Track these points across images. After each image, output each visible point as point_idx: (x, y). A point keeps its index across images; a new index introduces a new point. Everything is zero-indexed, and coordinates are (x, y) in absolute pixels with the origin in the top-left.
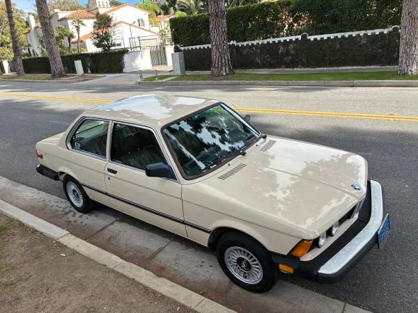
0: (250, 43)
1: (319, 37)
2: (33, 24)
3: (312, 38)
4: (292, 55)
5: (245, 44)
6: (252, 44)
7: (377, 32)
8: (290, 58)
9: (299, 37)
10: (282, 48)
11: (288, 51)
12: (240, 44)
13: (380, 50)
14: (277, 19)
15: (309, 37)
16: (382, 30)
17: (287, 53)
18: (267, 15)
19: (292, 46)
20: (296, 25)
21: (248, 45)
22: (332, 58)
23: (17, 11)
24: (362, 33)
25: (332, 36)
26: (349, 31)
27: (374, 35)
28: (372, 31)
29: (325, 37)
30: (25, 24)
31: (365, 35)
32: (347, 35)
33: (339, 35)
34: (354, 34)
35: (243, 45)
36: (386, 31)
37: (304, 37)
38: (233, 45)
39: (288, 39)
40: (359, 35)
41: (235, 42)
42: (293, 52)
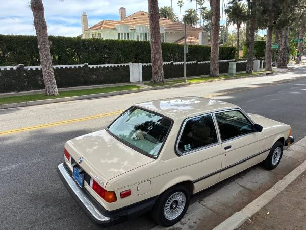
13: (13, 81)
16: (11, 67)
27: (6, 70)
28: (4, 67)
36: (15, 68)
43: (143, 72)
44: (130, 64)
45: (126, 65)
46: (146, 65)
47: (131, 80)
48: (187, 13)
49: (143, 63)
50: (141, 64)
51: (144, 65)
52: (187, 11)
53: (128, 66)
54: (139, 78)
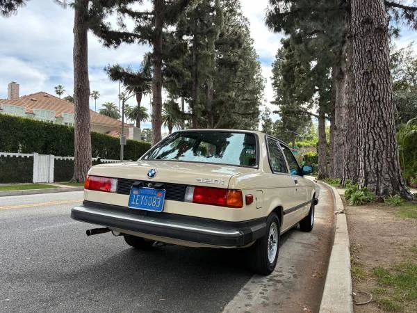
43: (54, 169)
44: (36, 156)
45: (28, 155)
46: (61, 158)
47: (35, 179)
48: (105, 108)
49: (55, 155)
50: (53, 157)
51: (57, 158)
52: (104, 105)
53: (32, 158)
54: (49, 178)
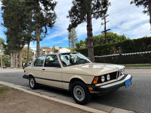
0: (102, 56)
1: (126, 54)
2: (35, 53)
3: (123, 55)
4: (117, 60)
5: (100, 57)
6: (103, 57)
7: (146, 52)
8: (116, 61)
9: (119, 54)
10: (113, 58)
11: (115, 59)
12: (98, 57)
13: (148, 58)
14: (111, 49)
15: (122, 54)
16: (148, 52)
17: (115, 60)
18: (107, 48)
19: (116, 57)
20: (117, 51)
21: (101, 57)
22: (131, 61)
23: (31, 49)
24: (141, 53)
25: (130, 54)
26: (136, 52)
27: (145, 53)
28: (144, 52)
29: (128, 54)
30: (32, 53)
31: (142, 53)
32: (135, 53)
33: (133, 54)
34: (138, 53)
35: (99, 57)
37: (120, 54)
38: (96, 57)
39: (115, 55)
40: (140, 53)
41: (97, 56)
42: (117, 59)
